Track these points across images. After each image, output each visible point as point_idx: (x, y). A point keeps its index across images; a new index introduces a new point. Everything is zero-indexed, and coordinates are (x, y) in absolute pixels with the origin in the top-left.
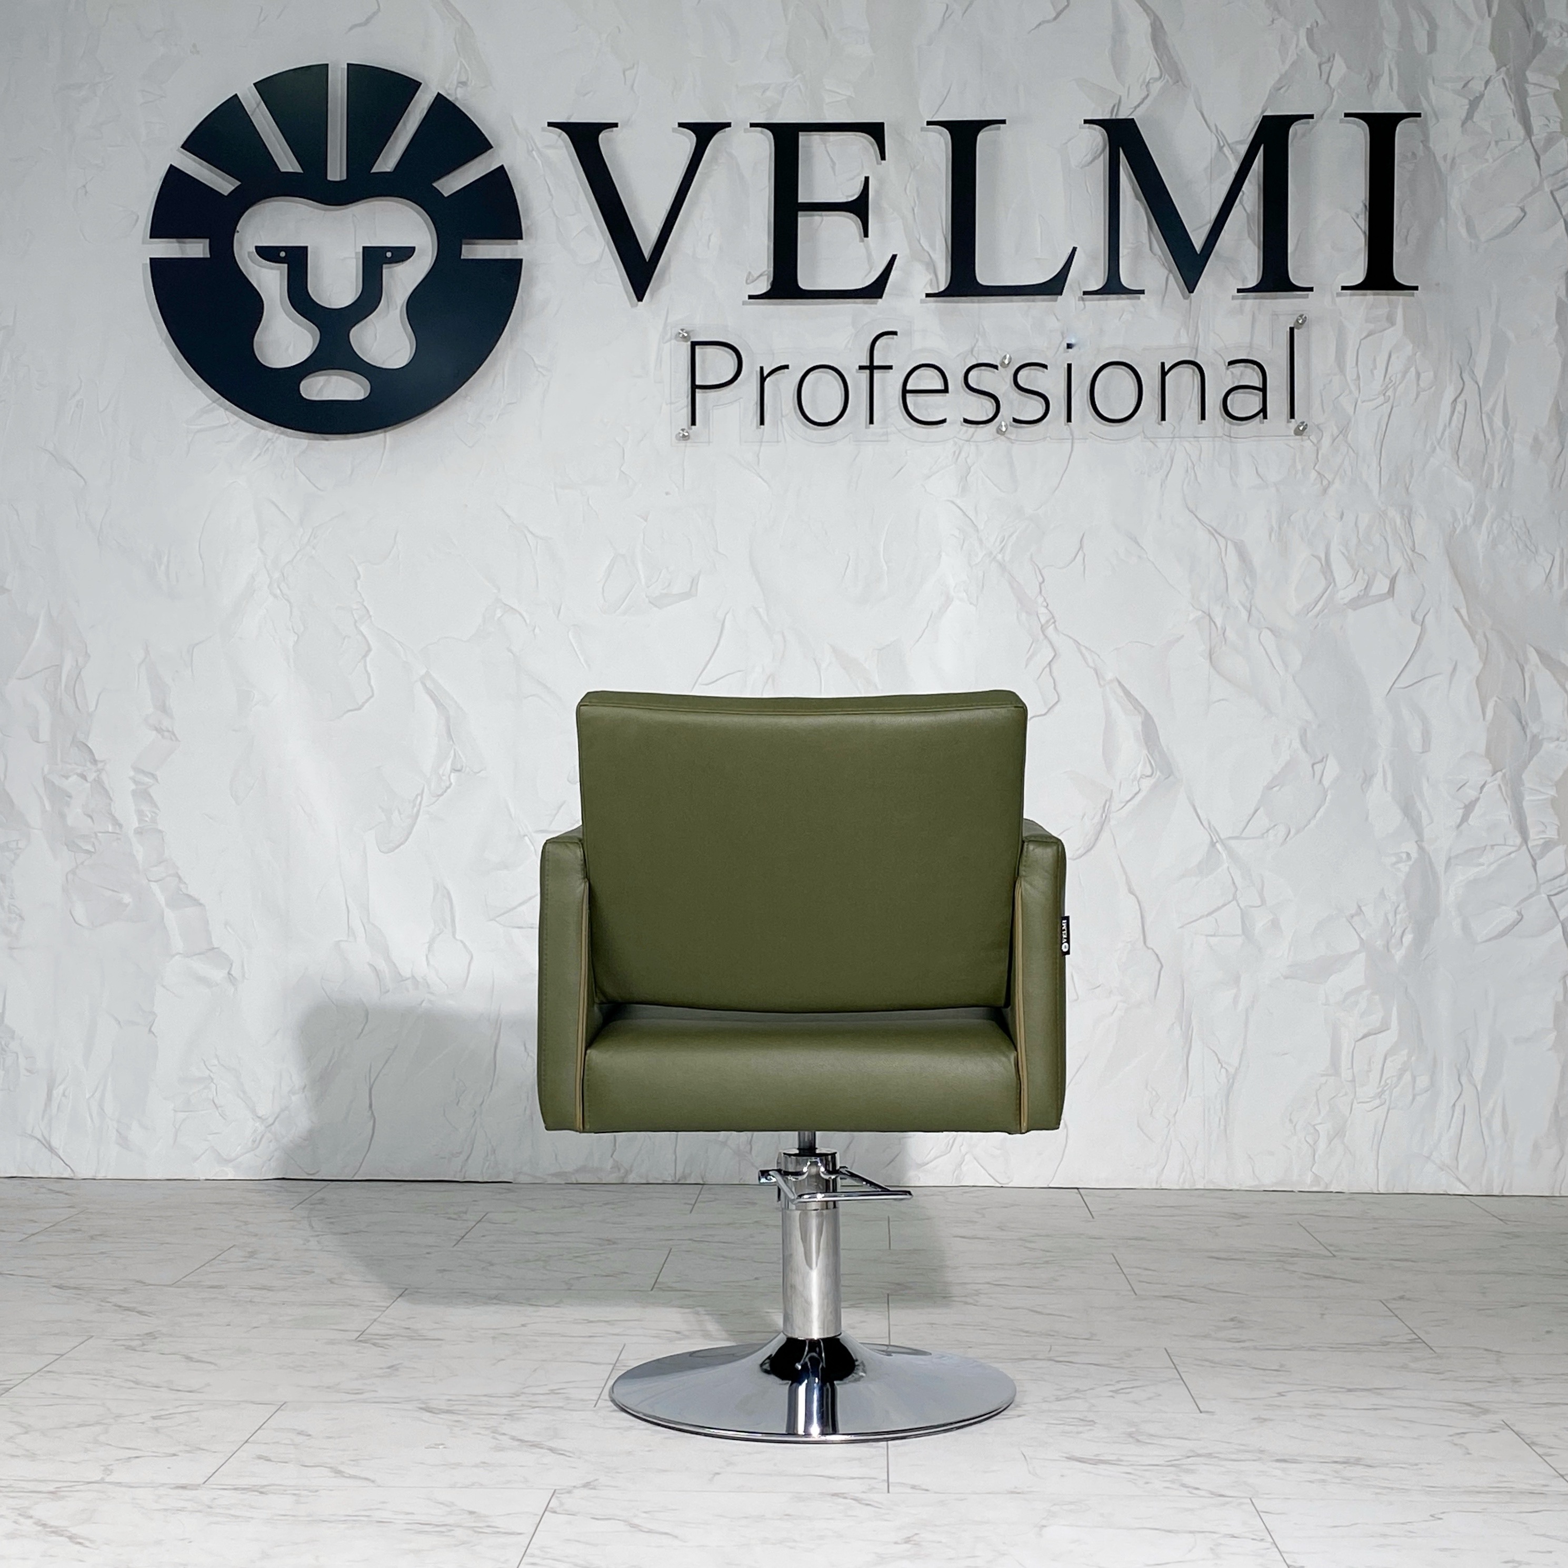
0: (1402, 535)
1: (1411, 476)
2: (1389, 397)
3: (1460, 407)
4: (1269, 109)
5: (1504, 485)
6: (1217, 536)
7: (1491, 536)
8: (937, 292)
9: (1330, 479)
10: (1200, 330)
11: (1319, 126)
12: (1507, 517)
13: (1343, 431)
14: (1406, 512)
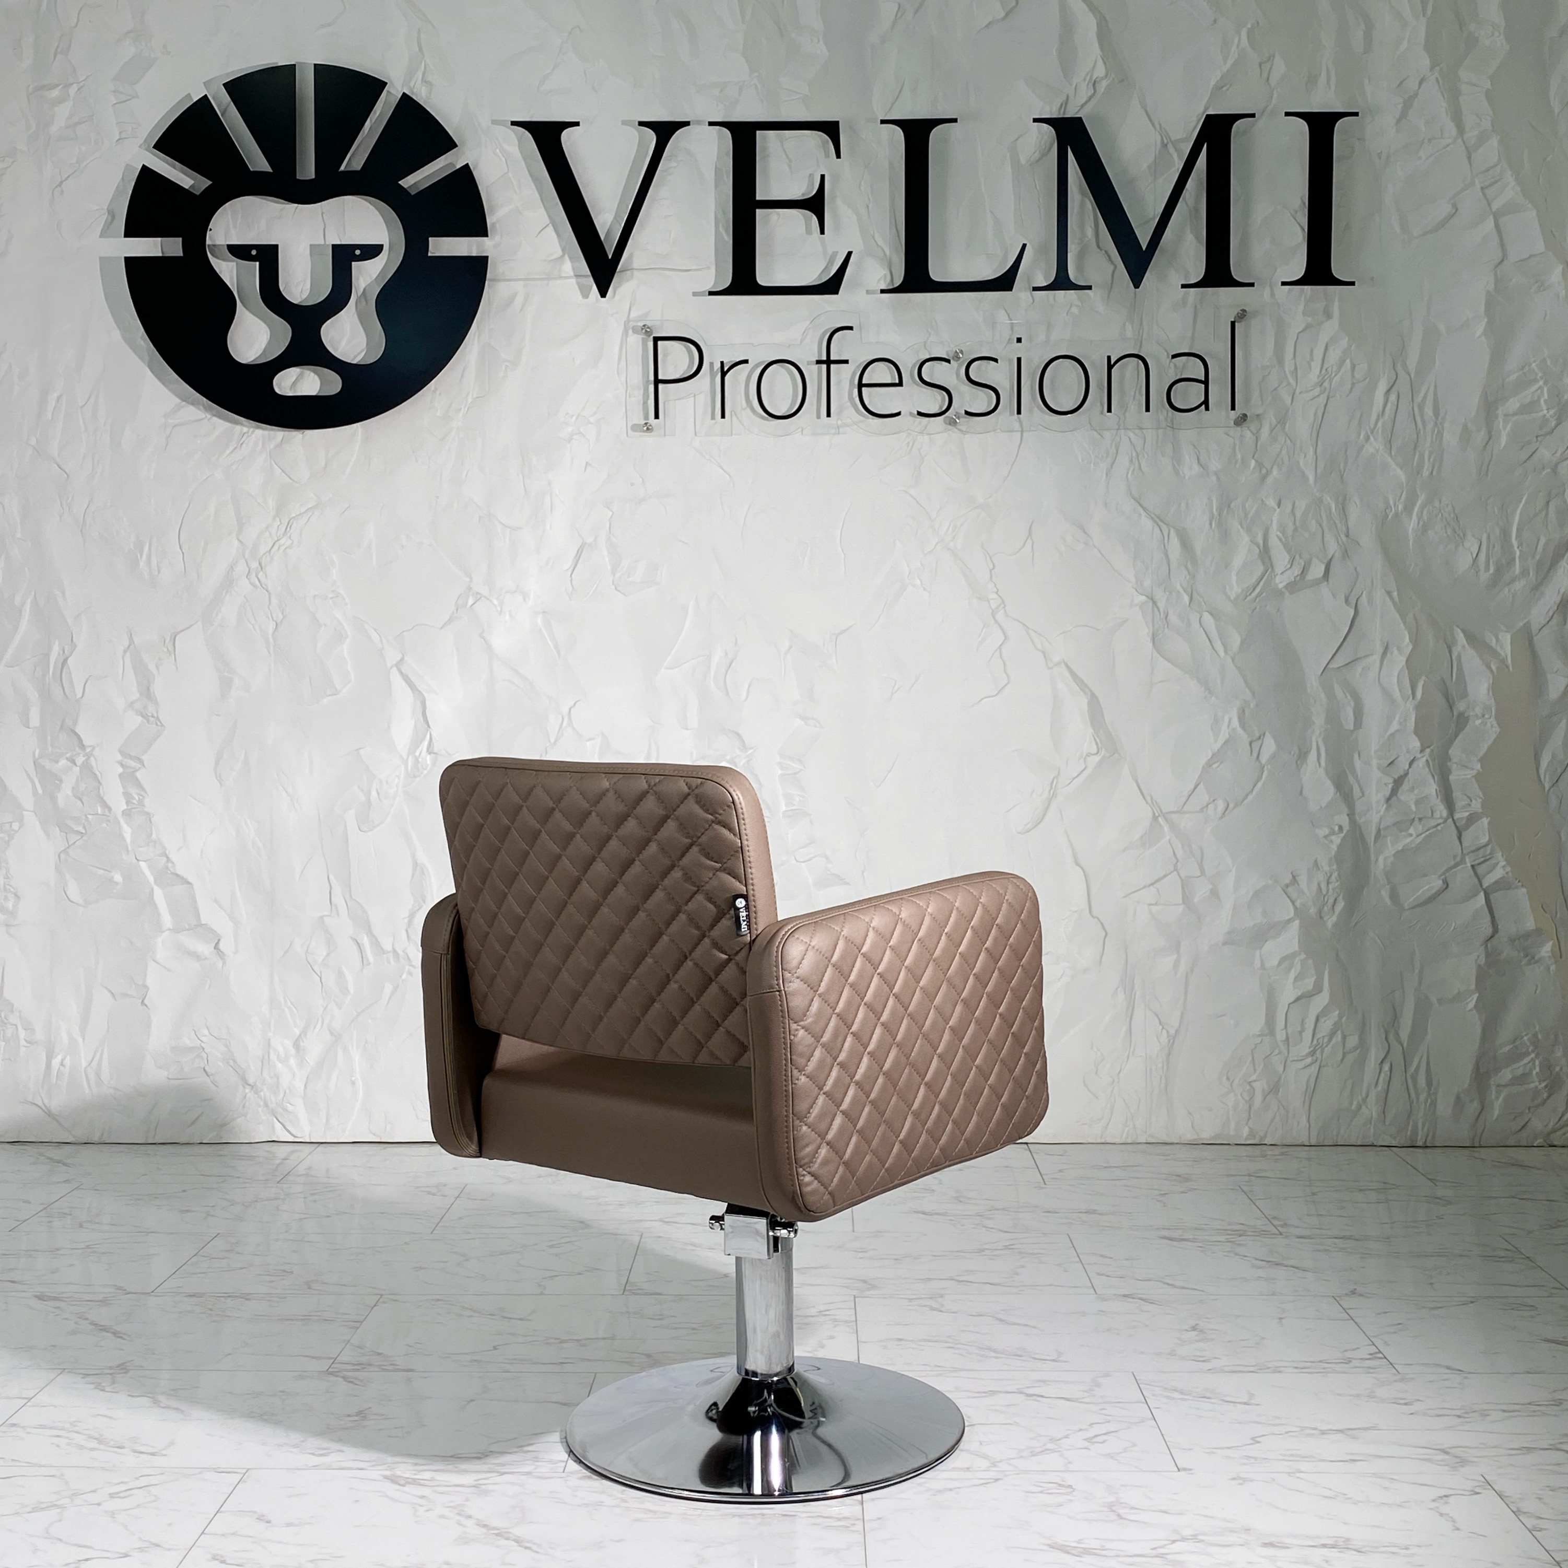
0: (1337, 522)
1: (1346, 464)
2: (1325, 389)
3: (1393, 397)
4: (1211, 108)
5: (1434, 473)
6: (1160, 523)
7: (1421, 523)
8: (891, 287)
9: (1269, 467)
10: (1145, 323)
11: (1260, 123)
12: (1437, 504)
13: (1282, 421)
14: (1341, 498)
